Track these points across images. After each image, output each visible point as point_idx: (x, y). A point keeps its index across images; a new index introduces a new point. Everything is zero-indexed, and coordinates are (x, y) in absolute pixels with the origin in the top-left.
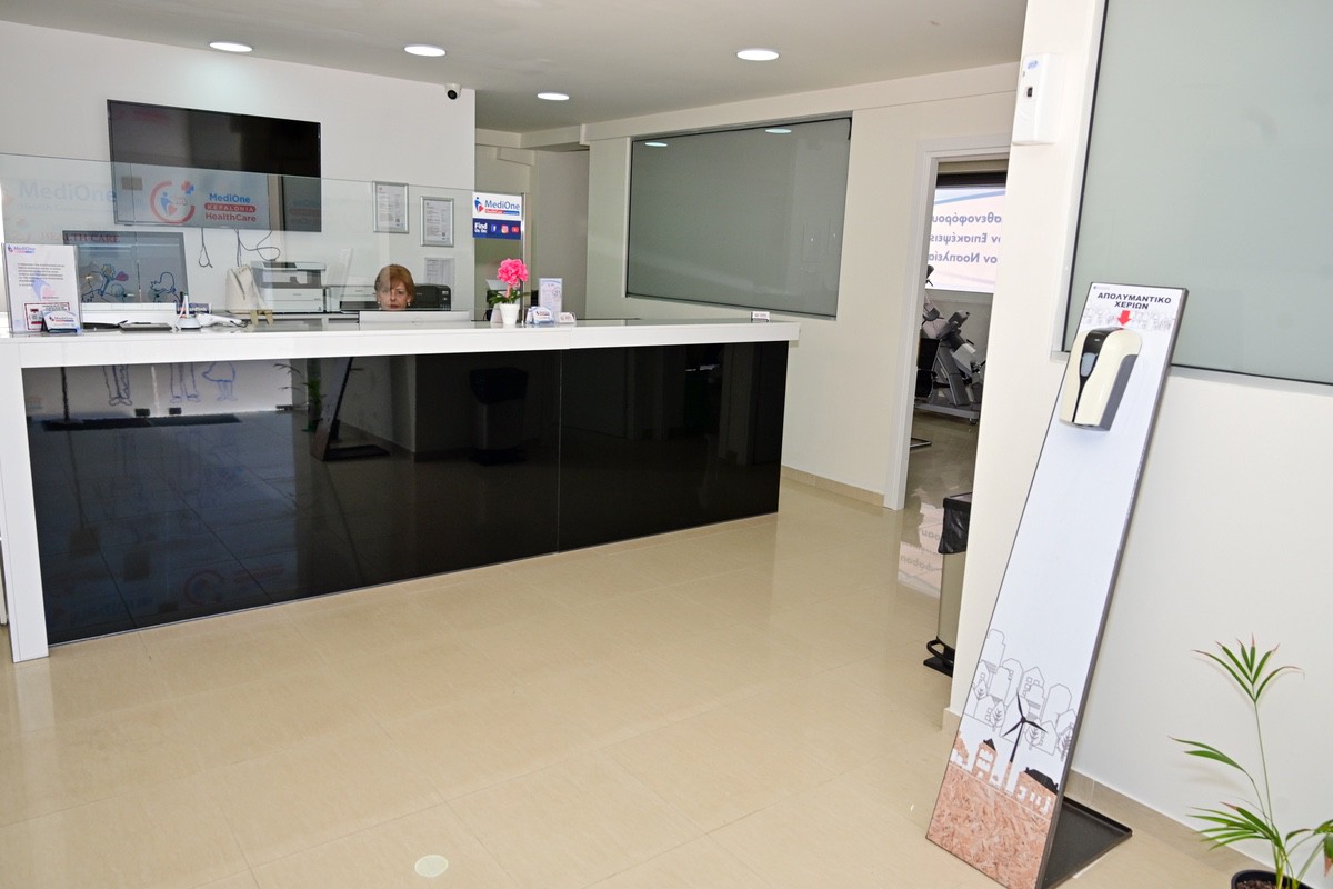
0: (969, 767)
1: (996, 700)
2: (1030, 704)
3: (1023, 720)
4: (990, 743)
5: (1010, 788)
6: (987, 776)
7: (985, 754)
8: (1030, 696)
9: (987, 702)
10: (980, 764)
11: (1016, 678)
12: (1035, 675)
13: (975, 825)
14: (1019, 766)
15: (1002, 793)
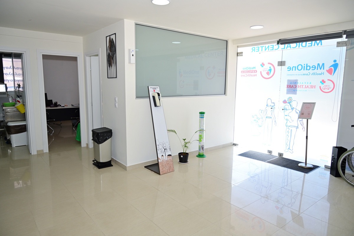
0: (161, 161)
1: (161, 149)
2: (165, 147)
3: (165, 149)
4: (162, 155)
5: (167, 159)
6: (164, 160)
7: (163, 157)
8: (164, 146)
9: (160, 150)
10: (162, 159)
11: (162, 145)
12: (164, 143)
13: (165, 168)
14: (167, 156)
15: (166, 161)
